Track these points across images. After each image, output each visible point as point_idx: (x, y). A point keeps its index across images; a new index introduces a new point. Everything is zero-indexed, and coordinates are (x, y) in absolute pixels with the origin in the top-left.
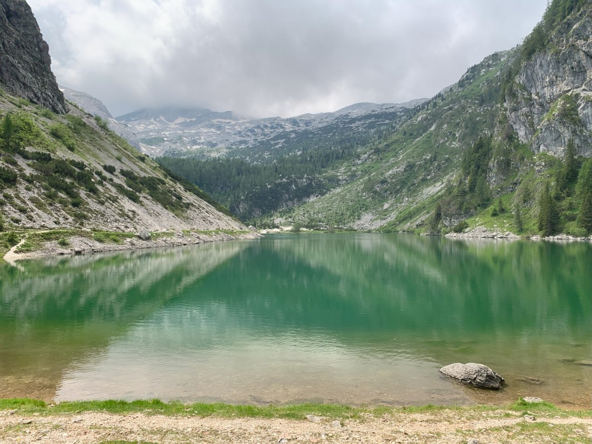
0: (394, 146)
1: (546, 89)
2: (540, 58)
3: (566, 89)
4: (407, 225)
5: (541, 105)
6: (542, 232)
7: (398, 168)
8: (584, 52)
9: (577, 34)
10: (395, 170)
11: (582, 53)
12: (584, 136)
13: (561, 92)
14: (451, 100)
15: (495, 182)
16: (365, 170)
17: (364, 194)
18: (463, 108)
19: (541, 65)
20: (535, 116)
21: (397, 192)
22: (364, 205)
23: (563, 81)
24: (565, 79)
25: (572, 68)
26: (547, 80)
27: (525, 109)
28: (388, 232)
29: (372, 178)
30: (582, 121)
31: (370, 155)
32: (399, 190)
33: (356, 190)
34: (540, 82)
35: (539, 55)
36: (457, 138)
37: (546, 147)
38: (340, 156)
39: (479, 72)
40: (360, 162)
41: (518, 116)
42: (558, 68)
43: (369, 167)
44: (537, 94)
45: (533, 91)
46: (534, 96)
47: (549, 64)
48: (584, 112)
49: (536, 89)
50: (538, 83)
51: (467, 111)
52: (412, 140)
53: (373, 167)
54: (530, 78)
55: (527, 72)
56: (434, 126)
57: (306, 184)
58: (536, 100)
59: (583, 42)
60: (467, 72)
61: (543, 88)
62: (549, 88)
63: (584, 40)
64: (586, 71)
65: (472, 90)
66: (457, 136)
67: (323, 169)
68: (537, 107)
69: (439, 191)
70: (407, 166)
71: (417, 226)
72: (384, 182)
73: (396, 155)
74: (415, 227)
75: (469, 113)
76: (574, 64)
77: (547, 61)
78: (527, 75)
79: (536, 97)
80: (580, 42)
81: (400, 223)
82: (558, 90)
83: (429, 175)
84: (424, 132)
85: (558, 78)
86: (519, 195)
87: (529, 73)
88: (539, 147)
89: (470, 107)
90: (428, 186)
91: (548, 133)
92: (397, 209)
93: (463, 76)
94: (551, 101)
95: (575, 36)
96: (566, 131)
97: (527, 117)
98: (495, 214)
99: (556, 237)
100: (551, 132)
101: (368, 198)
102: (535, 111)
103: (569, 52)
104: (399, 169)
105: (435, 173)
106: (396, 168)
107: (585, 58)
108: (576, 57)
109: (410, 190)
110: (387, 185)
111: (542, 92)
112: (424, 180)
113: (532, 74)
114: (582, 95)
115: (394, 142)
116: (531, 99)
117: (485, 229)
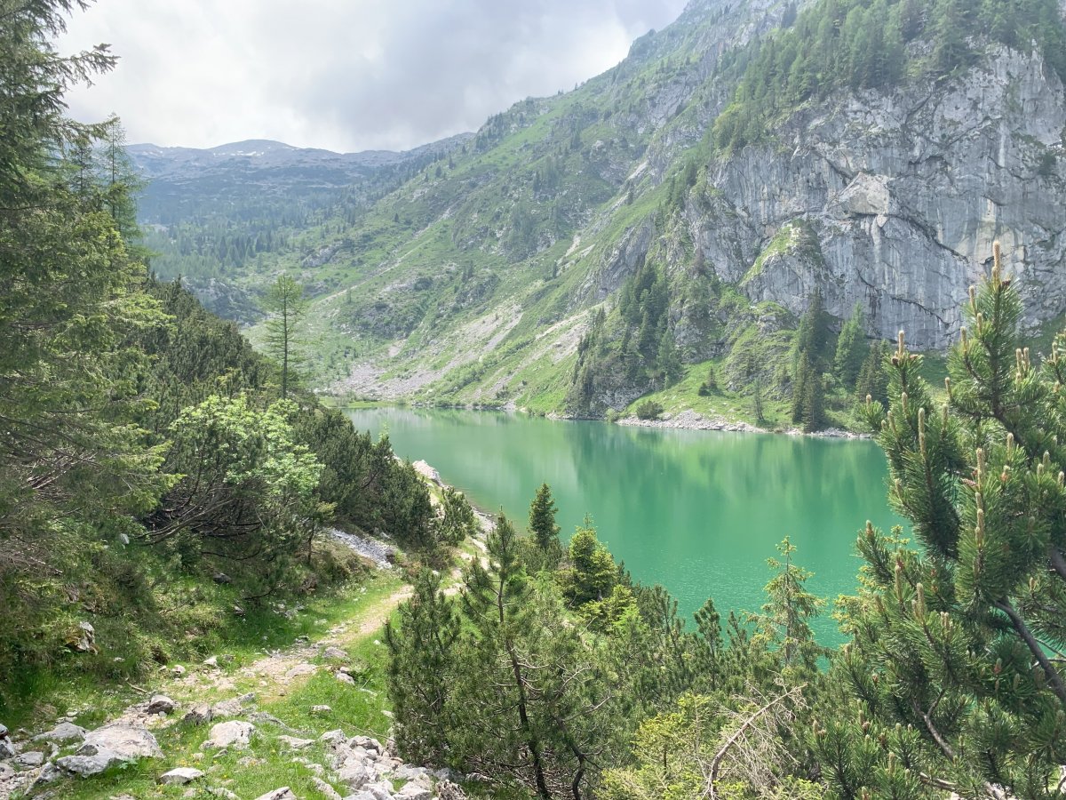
0: (379, 239)
1: (761, 204)
2: (754, 156)
3: (796, 210)
4: (476, 394)
5: (751, 227)
6: (802, 426)
7: (402, 282)
8: (828, 161)
9: (820, 134)
10: (396, 284)
11: (825, 163)
12: (831, 284)
13: (788, 213)
14: (472, 169)
15: (684, 338)
16: (332, 280)
17: (344, 326)
18: (503, 189)
19: (757, 167)
20: (743, 242)
21: (410, 328)
22: (348, 348)
23: (790, 198)
24: (795, 195)
25: (808, 181)
26: (765, 191)
27: (727, 230)
28: (445, 406)
29: (354, 298)
30: (827, 261)
31: (335, 251)
32: (412, 323)
33: (324, 317)
34: (752, 191)
35: (753, 151)
36: (498, 239)
37: (773, 293)
38: (266, 244)
39: (507, 126)
40: (315, 262)
41: (716, 239)
42: (787, 176)
43: (338, 274)
44: (745, 209)
45: (738, 202)
46: (739, 210)
47: (772, 168)
48: (831, 249)
49: (743, 201)
50: (748, 193)
51: (511, 195)
52: (410, 231)
53: (346, 276)
54: (736, 183)
55: (731, 172)
56: (448, 212)
57: (215, 298)
58: (742, 217)
59: (827, 147)
60: (488, 124)
61: (756, 201)
62: (767, 203)
63: (830, 144)
64: (826, 189)
65: (504, 158)
66: (498, 235)
67: (239, 270)
68: (745, 228)
69: (494, 334)
70: (421, 281)
71: (498, 396)
72: (381, 307)
73: (388, 257)
74: (494, 396)
75: (516, 200)
76: (813, 176)
77: (768, 162)
78: (731, 176)
79: (744, 214)
80: (823, 147)
81: (460, 388)
82: (783, 209)
83: (464, 301)
84: (429, 221)
85: (784, 192)
86: (738, 364)
87: (735, 174)
88: (761, 292)
89: (515, 189)
90: (467, 320)
91: (779, 272)
92: (424, 360)
93: (481, 130)
94: (769, 223)
95: (816, 136)
96: (807, 274)
97: (732, 241)
98: (703, 392)
99: (826, 433)
100: (783, 272)
101: (351, 335)
102: (742, 234)
103: (807, 158)
104: (404, 285)
105: (474, 298)
106: (398, 281)
107: (827, 169)
108: (816, 166)
109: (435, 326)
110: (389, 312)
111: (755, 208)
112: (456, 310)
113: (739, 178)
114: (826, 223)
115: (378, 233)
116: (735, 216)
117: (698, 416)
